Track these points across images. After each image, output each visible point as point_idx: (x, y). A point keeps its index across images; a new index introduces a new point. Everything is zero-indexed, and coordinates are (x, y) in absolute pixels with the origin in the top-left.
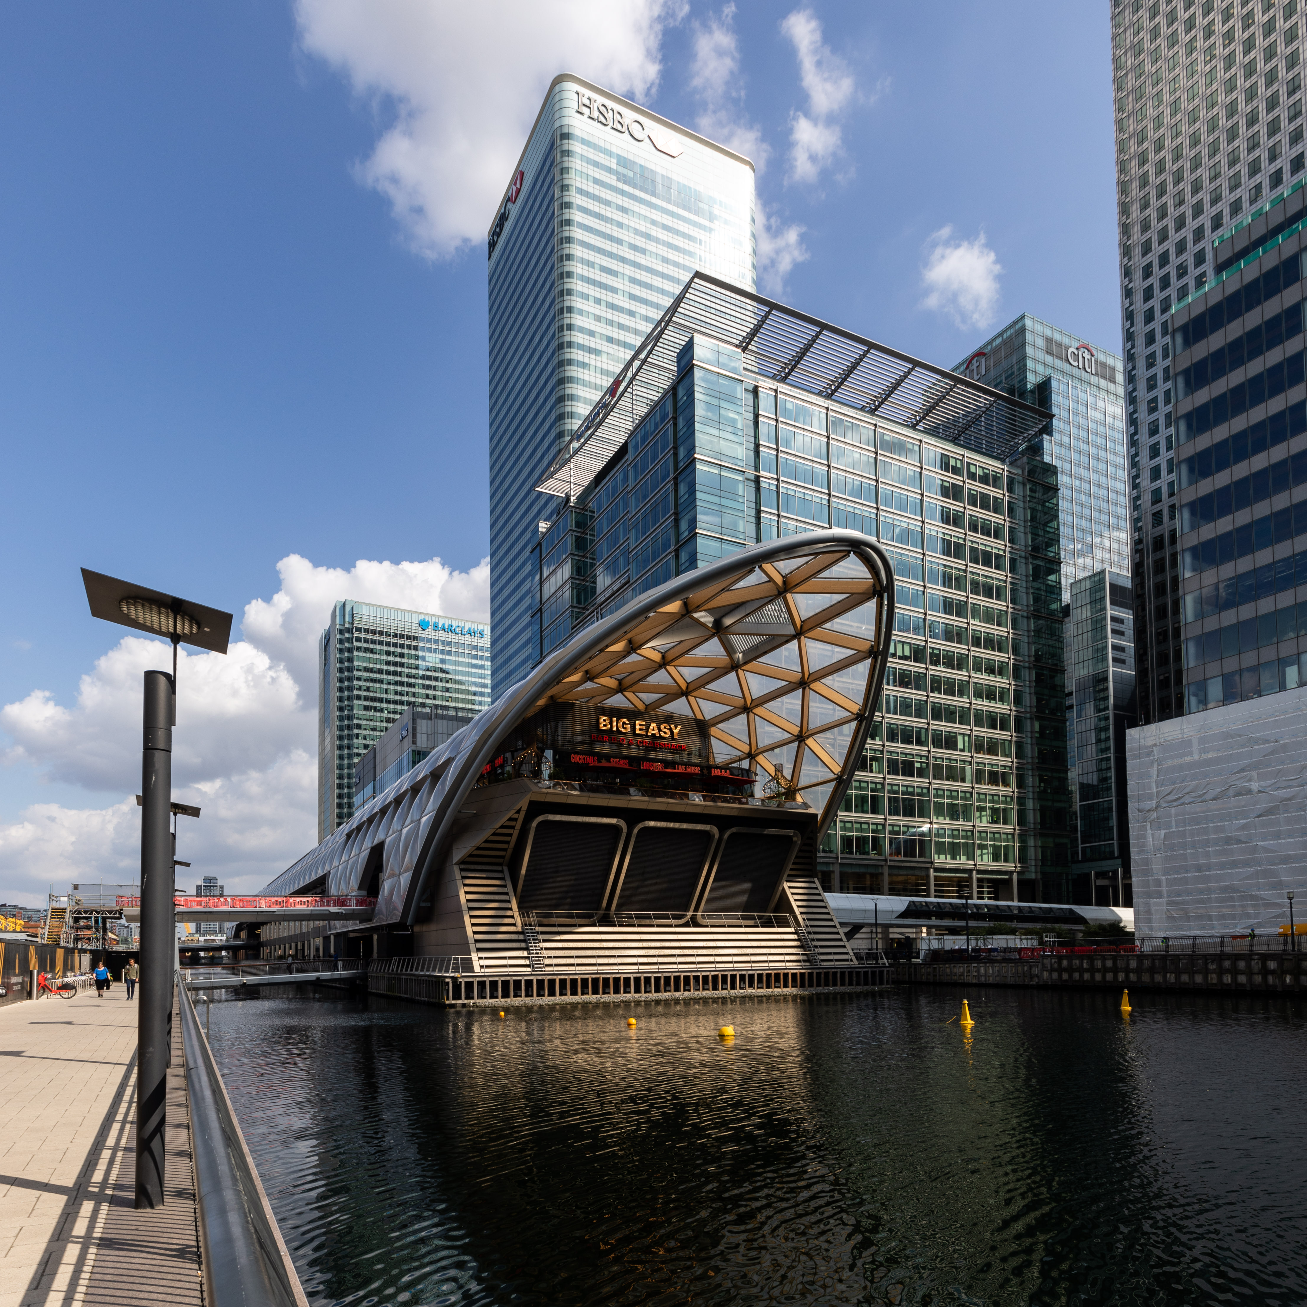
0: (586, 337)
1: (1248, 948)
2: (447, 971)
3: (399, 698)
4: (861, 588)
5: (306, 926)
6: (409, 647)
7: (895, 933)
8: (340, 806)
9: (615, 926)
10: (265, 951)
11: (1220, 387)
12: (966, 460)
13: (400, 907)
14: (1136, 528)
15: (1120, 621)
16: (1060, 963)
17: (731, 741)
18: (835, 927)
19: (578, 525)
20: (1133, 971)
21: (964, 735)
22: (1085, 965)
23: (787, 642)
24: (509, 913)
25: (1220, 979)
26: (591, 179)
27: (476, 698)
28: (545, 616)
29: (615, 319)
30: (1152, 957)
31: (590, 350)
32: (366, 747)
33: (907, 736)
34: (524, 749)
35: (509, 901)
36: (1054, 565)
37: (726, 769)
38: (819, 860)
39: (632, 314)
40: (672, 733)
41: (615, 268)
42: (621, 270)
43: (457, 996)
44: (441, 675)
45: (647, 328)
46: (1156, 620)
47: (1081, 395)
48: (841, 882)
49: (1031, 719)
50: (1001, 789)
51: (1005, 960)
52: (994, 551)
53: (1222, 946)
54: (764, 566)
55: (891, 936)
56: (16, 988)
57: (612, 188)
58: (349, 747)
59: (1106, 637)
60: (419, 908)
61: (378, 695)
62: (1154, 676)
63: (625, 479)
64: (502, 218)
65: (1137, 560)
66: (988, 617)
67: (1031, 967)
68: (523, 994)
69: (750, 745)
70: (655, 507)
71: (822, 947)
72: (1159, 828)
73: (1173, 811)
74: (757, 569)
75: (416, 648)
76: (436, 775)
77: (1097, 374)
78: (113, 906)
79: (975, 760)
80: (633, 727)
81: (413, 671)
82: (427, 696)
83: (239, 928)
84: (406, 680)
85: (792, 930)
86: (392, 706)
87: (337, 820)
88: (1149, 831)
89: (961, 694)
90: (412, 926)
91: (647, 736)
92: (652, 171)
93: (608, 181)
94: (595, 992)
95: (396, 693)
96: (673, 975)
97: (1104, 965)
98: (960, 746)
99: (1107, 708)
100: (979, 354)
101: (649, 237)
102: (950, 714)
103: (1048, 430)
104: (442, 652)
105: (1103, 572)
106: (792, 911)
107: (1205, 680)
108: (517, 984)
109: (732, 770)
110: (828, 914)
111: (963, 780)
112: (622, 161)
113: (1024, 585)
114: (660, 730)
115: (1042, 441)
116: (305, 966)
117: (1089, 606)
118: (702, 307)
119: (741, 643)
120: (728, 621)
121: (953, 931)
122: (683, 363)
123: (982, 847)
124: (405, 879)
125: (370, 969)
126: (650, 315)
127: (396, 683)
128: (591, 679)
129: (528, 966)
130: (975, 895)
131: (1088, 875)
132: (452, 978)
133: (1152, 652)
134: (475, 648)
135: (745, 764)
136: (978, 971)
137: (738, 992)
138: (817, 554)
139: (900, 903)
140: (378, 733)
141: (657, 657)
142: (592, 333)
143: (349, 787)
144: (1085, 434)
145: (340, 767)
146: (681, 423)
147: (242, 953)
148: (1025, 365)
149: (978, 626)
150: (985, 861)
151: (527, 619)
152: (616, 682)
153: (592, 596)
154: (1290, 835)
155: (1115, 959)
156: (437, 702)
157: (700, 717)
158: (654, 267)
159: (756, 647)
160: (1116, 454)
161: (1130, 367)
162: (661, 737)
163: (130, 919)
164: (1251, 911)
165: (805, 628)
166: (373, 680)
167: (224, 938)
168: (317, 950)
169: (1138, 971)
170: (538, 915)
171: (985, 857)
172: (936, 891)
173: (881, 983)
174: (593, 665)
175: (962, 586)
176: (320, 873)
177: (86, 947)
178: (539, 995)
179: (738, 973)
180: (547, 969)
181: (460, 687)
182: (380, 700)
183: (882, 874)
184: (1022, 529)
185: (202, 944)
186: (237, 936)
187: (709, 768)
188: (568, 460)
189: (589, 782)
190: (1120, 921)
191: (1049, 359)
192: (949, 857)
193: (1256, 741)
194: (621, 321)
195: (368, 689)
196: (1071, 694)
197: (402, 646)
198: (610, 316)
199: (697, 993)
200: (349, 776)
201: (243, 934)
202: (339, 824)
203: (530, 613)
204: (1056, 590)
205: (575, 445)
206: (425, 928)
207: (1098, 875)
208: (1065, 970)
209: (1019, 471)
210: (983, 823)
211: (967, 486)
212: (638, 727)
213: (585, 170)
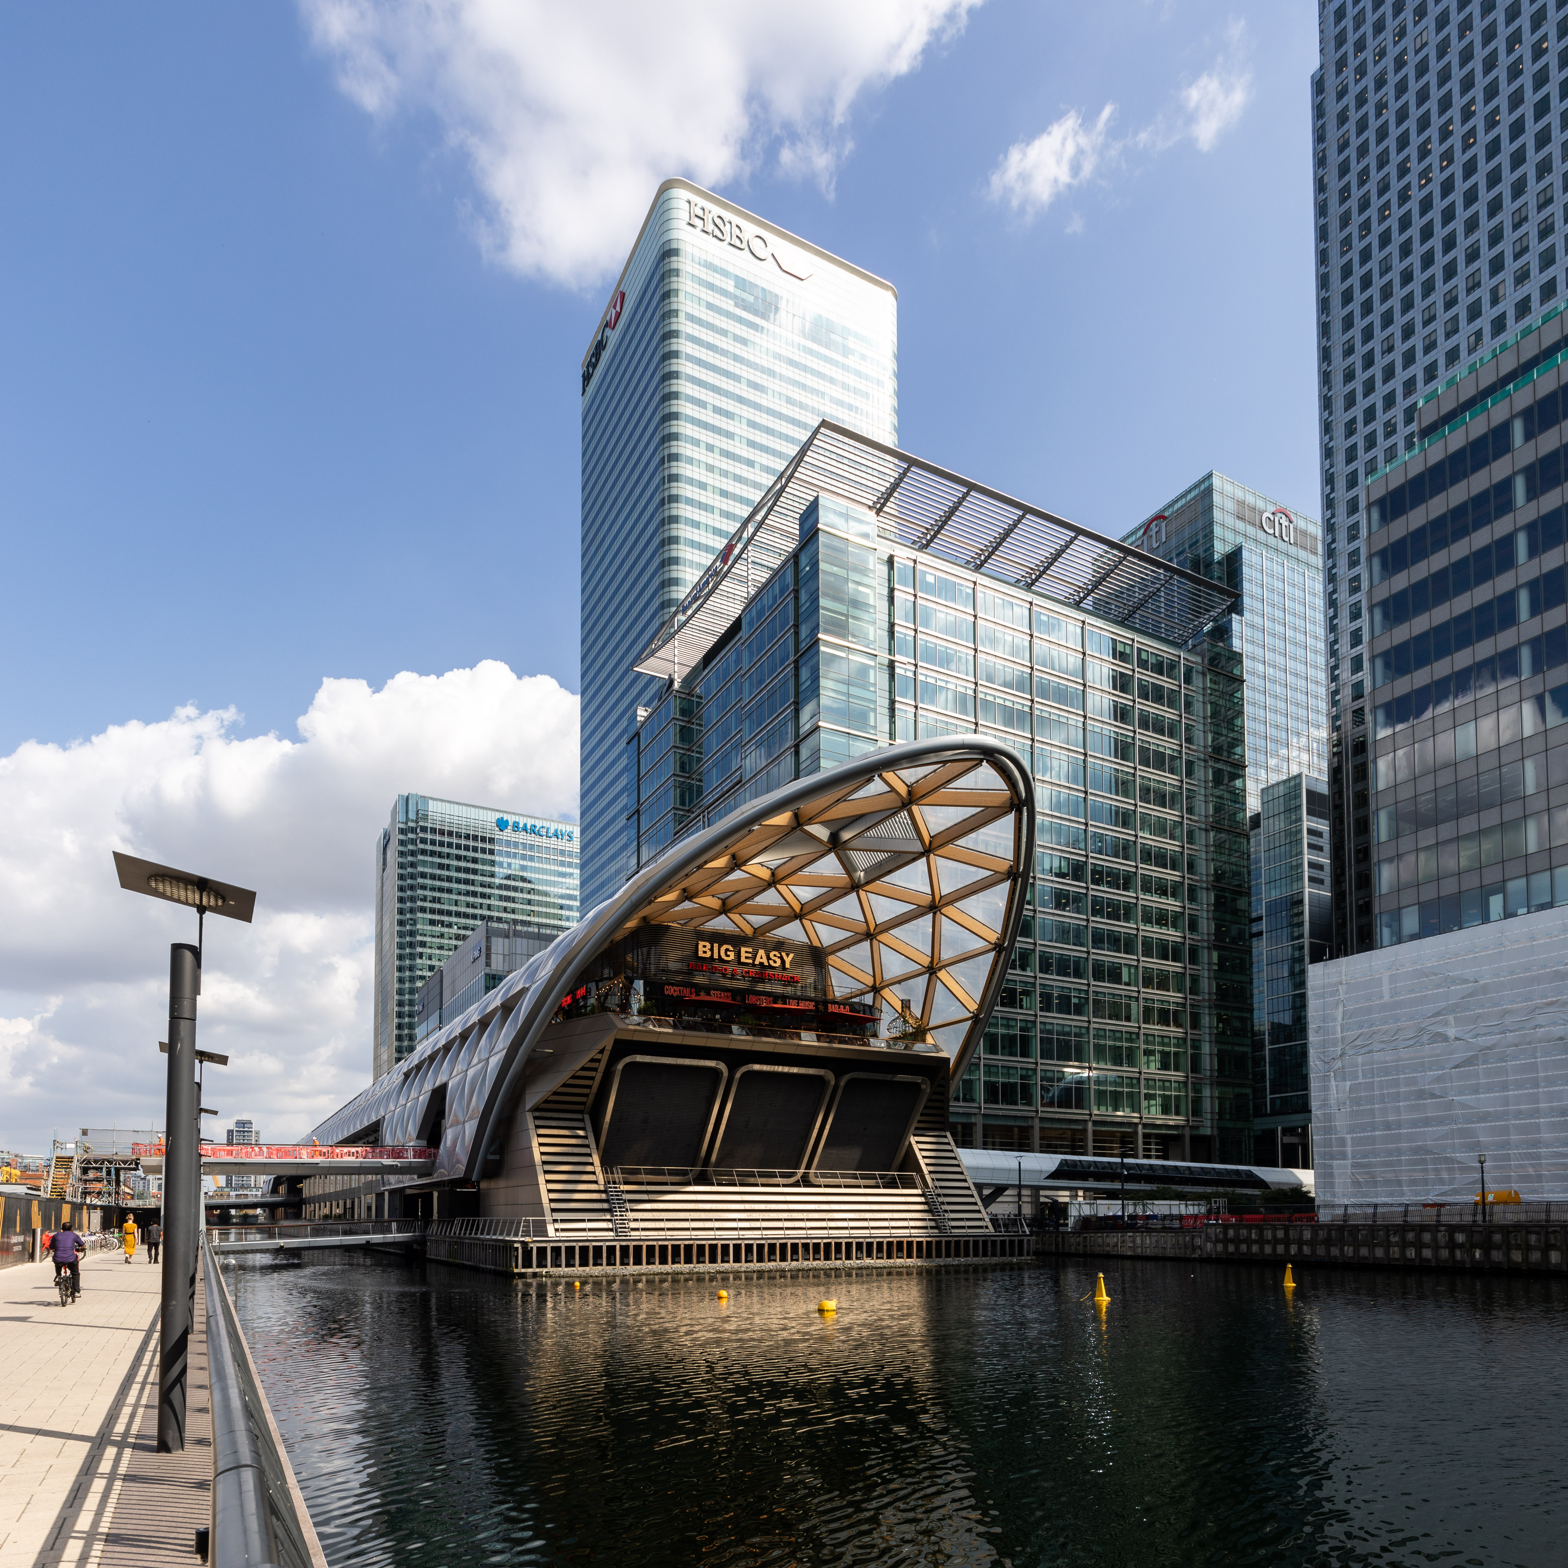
0: (696, 490)
1: (1435, 1218)
2: (516, 1235)
3: (471, 911)
4: (997, 802)
5: (356, 1181)
6: (483, 851)
7: (1045, 1196)
8: (399, 1038)
9: (713, 1184)
10: (307, 1210)
11: (1420, 571)
12: (1136, 645)
13: (465, 1160)
14: (1336, 728)
15: (1319, 834)
16: (1225, 1233)
17: (853, 972)
18: (968, 1188)
19: (683, 712)
20: (1306, 1243)
21: (1130, 966)
22: (1254, 1236)
23: (914, 860)
24: (589, 1168)
25: (1403, 1253)
26: (703, 303)
27: (563, 912)
28: (642, 818)
29: (731, 469)
30: (1329, 1227)
31: (702, 506)
32: (431, 968)
33: (1065, 966)
34: (610, 979)
35: (590, 1155)
36: (1238, 768)
37: (845, 1005)
38: (951, 1109)
39: (750, 463)
40: (783, 962)
41: (731, 409)
42: (737, 411)
43: (527, 1264)
44: (521, 884)
45: (768, 480)
46: (1356, 835)
47: (1277, 569)
48: (985, 1136)
49: (1209, 948)
50: (1173, 1031)
51: (1165, 1229)
52: (1168, 752)
53: (1406, 1216)
54: (884, 774)
55: (1042, 1200)
56: (17, 1248)
57: (728, 315)
58: (411, 968)
59: (1301, 853)
60: (486, 1162)
61: (445, 907)
62: (1352, 900)
63: (738, 660)
64: (600, 346)
65: (1336, 765)
66: (1160, 828)
67: (1193, 1238)
68: (604, 1262)
69: (874, 976)
70: (772, 693)
71: (952, 1211)
72: (1344, 1079)
73: (1360, 1059)
74: (876, 778)
75: (492, 852)
76: (507, 1007)
77: (1296, 544)
78: (128, 1154)
79: (1142, 995)
80: (738, 955)
81: (489, 879)
82: (505, 910)
83: (278, 1182)
84: (480, 889)
85: (919, 1192)
86: (463, 921)
87: (395, 1055)
88: (1333, 1083)
89: (1127, 919)
90: (478, 1182)
91: (754, 965)
92: (776, 296)
93: (724, 306)
94: (688, 1261)
95: (468, 905)
96: (778, 1242)
97: (1274, 1236)
98: (1125, 978)
99: (1301, 936)
100: (1159, 517)
101: (771, 373)
102: (1115, 942)
103: (1237, 607)
104: (524, 857)
105: (1299, 776)
106: (919, 1170)
107: (1400, 909)
108: (598, 1250)
109: (852, 1006)
110: (962, 1173)
111: (1128, 1019)
112: (741, 283)
113: (1203, 791)
114: (769, 958)
115: (1230, 621)
116: (353, 1227)
117: (1282, 816)
118: (834, 456)
119: (862, 860)
120: (846, 835)
121: (1111, 1195)
122: (807, 526)
123: (1148, 1097)
124: (470, 1128)
125: (429, 1232)
126: (771, 465)
127: (467, 893)
128: (690, 898)
129: (611, 1230)
130: (1141, 1153)
131: (1274, 1132)
132: (523, 1242)
133: (1351, 872)
134: (562, 853)
135: (868, 999)
136: (1134, 1242)
137: (854, 1263)
138: (945, 762)
139: (1049, 1162)
140: (446, 953)
141: (765, 874)
142: (703, 486)
143: (411, 1015)
144: (1281, 614)
145: (400, 992)
146: (803, 596)
147: (280, 1211)
148: (1212, 532)
149: (1148, 839)
150: (1154, 1114)
151: (622, 821)
152: (720, 902)
153: (698, 796)
154: (1490, 1089)
155: (1286, 1229)
156: (516, 917)
157: (816, 943)
158: (777, 408)
159: (880, 864)
160: (1316, 638)
161: (1329, 538)
162: (770, 967)
163: (149, 1170)
164: (1445, 1176)
165: (934, 845)
166: (441, 890)
167: (259, 1193)
168: (369, 1208)
169: (1312, 1243)
170: (624, 1171)
171: (1153, 1109)
172: (1095, 1148)
173: (1021, 1254)
174: (695, 881)
175: (1131, 792)
176: (374, 1119)
177: (96, 1201)
178: (623, 1263)
179: (854, 1241)
180: (633, 1233)
181: (544, 899)
182: (449, 913)
183: (1032, 1127)
184: (1201, 727)
185: (233, 1200)
186: (274, 1190)
187: (826, 1003)
188: (672, 636)
189: (685, 1018)
190: (1301, 1185)
191: (1240, 526)
192: (1110, 1109)
193: (1454, 981)
194: (738, 472)
195: (434, 900)
196: (1260, 918)
197: (475, 850)
198: (724, 466)
199: (806, 1263)
200: (411, 1003)
201: (282, 1189)
202: (398, 1060)
203: (625, 815)
204: (1239, 797)
205: (682, 618)
206: (493, 1184)
207: (1285, 1131)
208: (1231, 1241)
209: (1198, 659)
210: (1151, 1068)
211: (1137, 675)
212: (743, 955)
213: (696, 293)
